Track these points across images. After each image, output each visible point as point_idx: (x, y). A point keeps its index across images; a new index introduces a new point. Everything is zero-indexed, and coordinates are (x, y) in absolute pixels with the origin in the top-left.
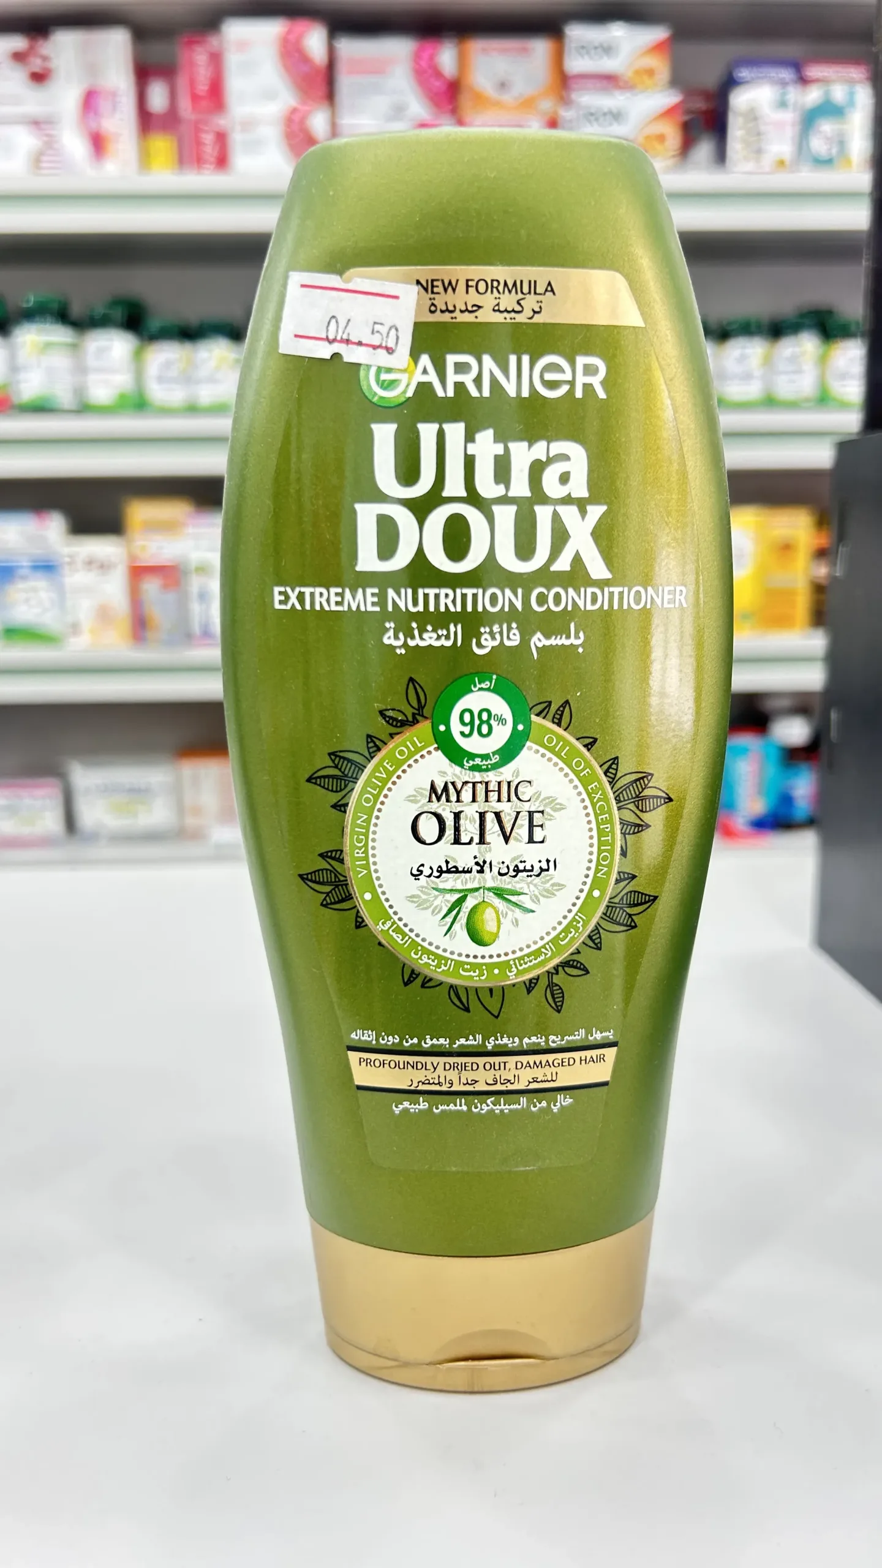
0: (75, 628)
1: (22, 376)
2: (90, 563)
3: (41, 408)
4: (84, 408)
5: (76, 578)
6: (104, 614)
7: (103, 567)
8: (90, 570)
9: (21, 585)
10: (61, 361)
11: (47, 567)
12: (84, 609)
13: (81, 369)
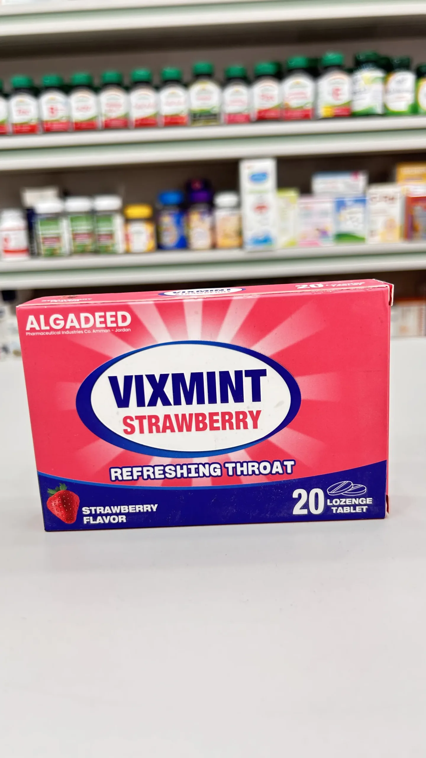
0: (372, 233)
1: (357, 97)
2: (386, 197)
3: (368, 115)
4: (386, 114)
5: (376, 206)
6: (389, 225)
7: (392, 199)
8: (386, 201)
9: (348, 211)
10: (378, 87)
11: (362, 201)
12: (380, 223)
13: (386, 92)
